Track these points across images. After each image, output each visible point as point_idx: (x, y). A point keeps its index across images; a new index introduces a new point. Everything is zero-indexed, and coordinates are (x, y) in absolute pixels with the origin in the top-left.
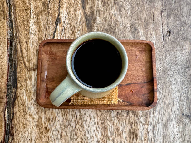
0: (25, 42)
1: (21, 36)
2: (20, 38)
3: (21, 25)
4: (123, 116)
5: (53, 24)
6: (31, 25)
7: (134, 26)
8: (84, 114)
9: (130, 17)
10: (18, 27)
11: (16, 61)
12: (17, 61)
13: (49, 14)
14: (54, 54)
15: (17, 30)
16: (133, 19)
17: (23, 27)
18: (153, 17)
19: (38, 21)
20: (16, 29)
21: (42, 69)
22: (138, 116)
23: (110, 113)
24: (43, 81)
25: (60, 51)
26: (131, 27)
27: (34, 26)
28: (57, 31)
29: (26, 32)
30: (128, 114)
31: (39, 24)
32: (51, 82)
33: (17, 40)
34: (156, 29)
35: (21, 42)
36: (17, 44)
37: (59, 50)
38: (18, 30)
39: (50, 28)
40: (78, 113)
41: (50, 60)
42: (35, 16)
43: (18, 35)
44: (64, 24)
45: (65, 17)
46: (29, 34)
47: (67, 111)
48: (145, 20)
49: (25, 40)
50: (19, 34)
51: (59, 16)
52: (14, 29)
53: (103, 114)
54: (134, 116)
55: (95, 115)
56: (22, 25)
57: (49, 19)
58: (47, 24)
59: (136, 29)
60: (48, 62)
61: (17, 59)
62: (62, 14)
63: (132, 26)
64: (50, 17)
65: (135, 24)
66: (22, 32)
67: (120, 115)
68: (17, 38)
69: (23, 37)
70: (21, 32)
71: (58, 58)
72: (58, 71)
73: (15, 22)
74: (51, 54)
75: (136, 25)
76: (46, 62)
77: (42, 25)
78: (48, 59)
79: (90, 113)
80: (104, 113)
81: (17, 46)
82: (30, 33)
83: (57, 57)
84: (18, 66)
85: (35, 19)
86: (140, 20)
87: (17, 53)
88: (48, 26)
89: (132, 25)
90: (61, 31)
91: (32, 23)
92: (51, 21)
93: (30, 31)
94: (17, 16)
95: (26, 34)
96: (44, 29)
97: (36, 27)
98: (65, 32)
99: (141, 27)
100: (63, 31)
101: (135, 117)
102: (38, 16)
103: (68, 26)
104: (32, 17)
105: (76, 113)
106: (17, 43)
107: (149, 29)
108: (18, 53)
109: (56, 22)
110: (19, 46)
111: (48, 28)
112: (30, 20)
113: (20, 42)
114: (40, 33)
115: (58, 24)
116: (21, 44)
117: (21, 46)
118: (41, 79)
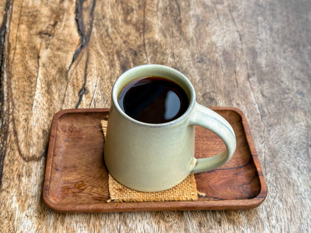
0: (24, 120)
1: (16, 111)
2: (15, 115)
3: (17, 97)
4: (212, 228)
5: (74, 95)
6: (36, 97)
7: (208, 95)
8: (133, 228)
9: (200, 85)
10: (12, 100)
11: (4, 148)
12: (6, 148)
13: (68, 83)
14: (77, 132)
15: (11, 103)
16: (206, 86)
17: (21, 99)
18: (236, 84)
19: (49, 92)
20: (8, 102)
21: (56, 151)
22: (241, 227)
23: (186, 225)
24: (57, 170)
25: (88, 127)
26: (203, 96)
27: (42, 99)
28: (81, 104)
29: (27, 107)
30: (220, 226)
31: (51, 96)
32: (71, 171)
33: (9, 118)
34: (244, 97)
35: (15, 121)
36: (9, 123)
37: (86, 126)
38: (13, 103)
39: (70, 100)
40: (122, 228)
41: (70, 139)
42: (43, 86)
43: (11, 110)
44: (93, 95)
45: (96, 86)
46: (31, 109)
47: (100, 225)
48: (225, 88)
49: (24, 117)
50: (13, 109)
51: (84, 84)
52: (6, 103)
53: (171, 226)
54: (234, 228)
55: (156, 230)
56: (19, 97)
57: (68, 89)
58: (65, 96)
59: (212, 100)
60: (67, 144)
61: (6, 144)
62: (90, 83)
63: (205, 96)
64: (69, 86)
65: (209, 93)
66: (19, 107)
67: (206, 228)
68: (9, 115)
69: (21, 113)
70: (17, 107)
71: (84, 137)
72: (84, 155)
73: (8, 94)
74: (72, 132)
75: (212, 94)
76: (63, 142)
77: (56, 97)
78: (66, 139)
79: (146, 225)
80: (175, 225)
81: (8, 126)
82: (34, 107)
83: (82, 135)
84: (7, 154)
85: (44, 90)
86: (217, 88)
87: (7, 136)
88: (66, 97)
89: (205, 94)
90: (89, 103)
91: (38, 95)
92: (72, 92)
93: (34, 105)
94: (13, 86)
95: (27, 109)
96: (60, 102)
97: (45, 99)
98: (95, 105)
99: (220, 97)
100: (92, 103)
101: (236, 229)
102: (49, 85)
103: (100, 97)
104: (38, 86)
105: (119, 227)
106: (8, 121)
107: (233, 99)
108: (9, 136)
109: (80, 92)
110: (11, 126)
111: (66, 99)
112: (35, 91)
113: (13, 120)
114: (52, 108)
115: (84, 95)
116: (16, 122)
117: (16, 125)
118: (54, 165)
